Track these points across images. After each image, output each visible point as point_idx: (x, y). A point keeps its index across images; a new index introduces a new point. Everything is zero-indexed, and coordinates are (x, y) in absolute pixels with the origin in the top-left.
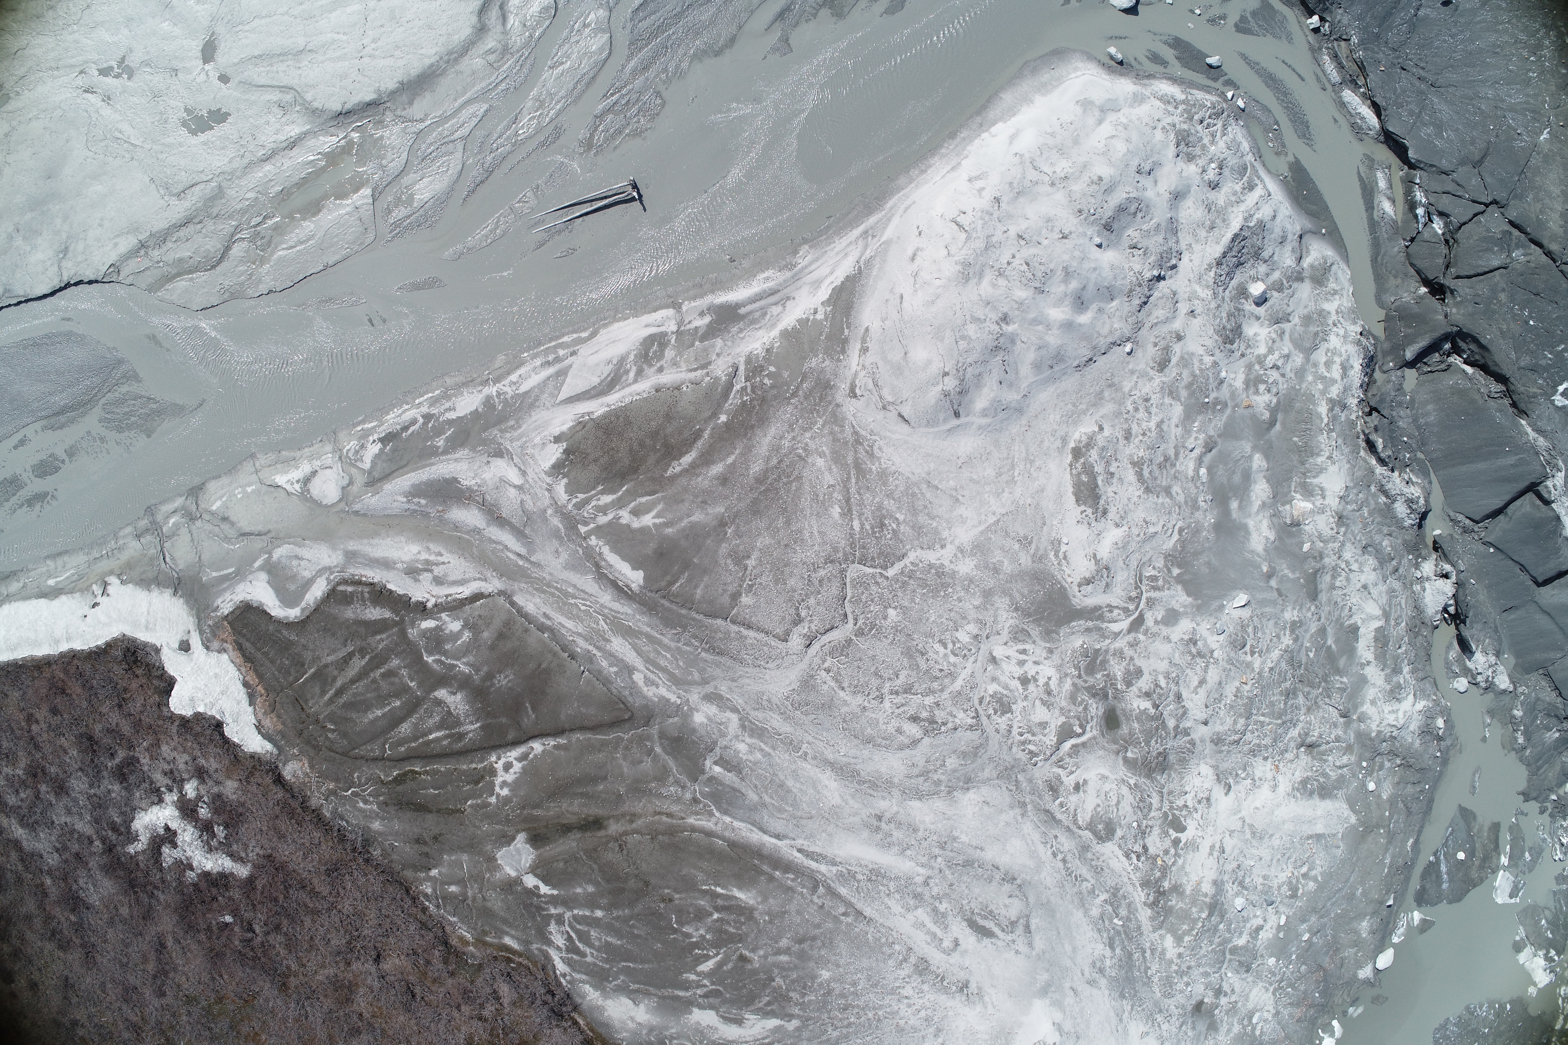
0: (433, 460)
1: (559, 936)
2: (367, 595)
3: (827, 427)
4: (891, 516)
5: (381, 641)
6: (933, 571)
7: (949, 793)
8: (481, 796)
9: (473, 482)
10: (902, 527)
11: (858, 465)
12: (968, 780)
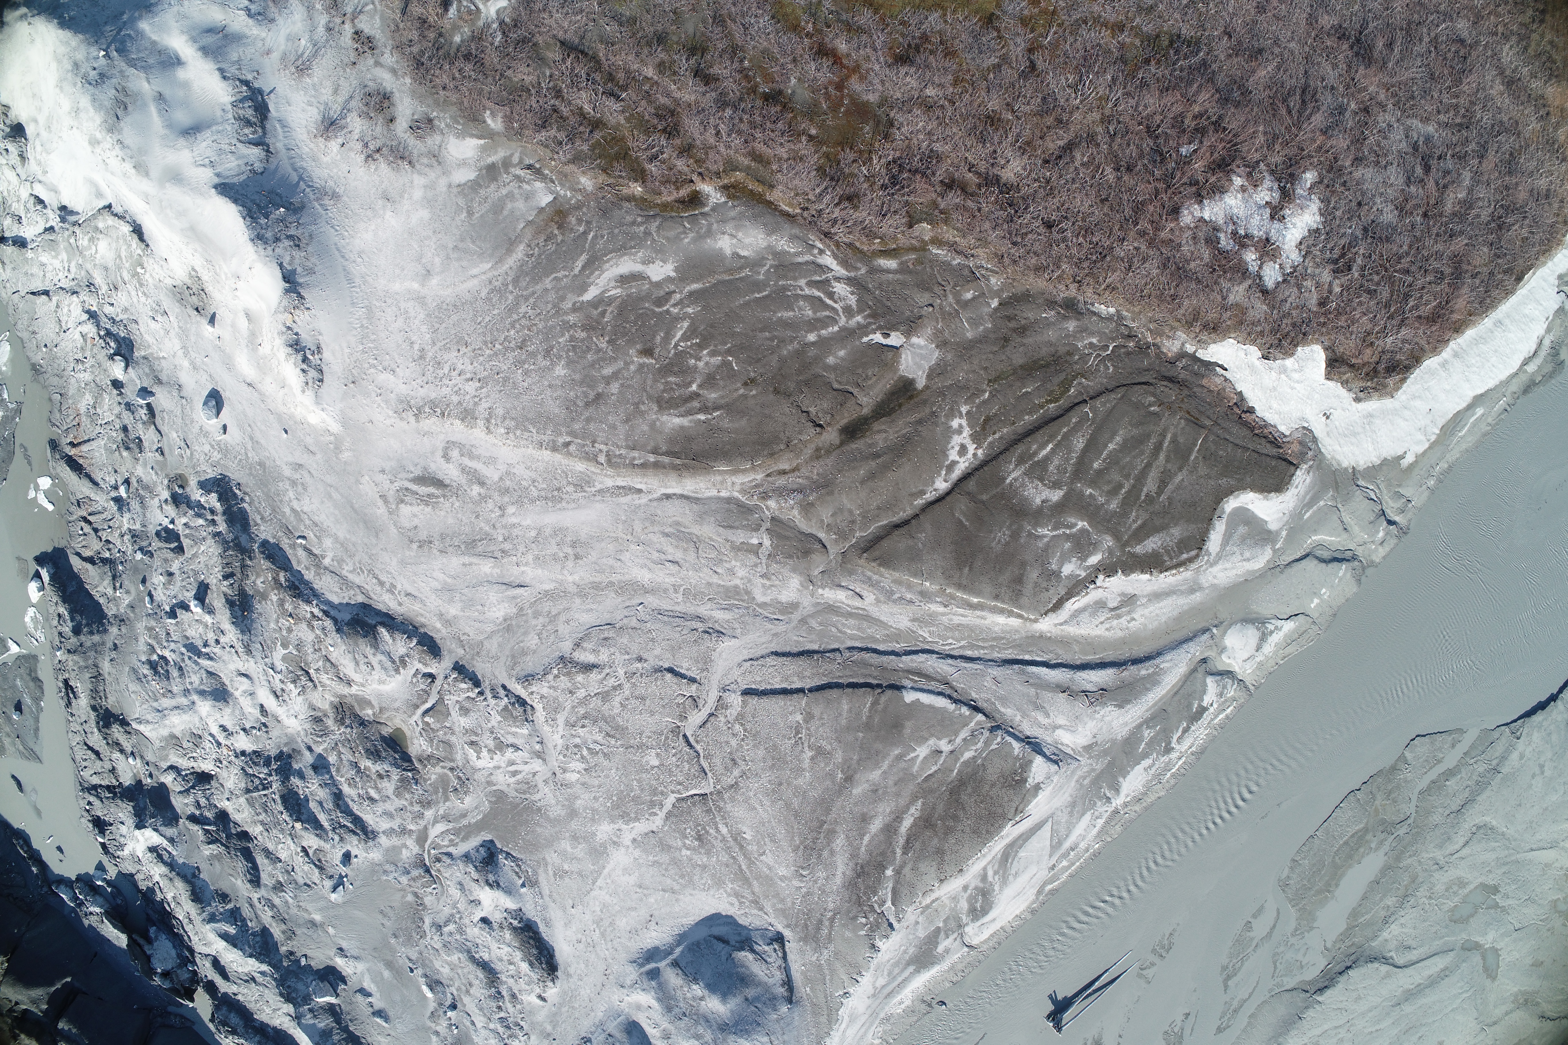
0: (1148, 714)
1: (843, 293)
2: (1166, 558)
3: (789, 904)
4: (694, 849)
5: (1135, 519)
6: (633, 815)
7: (521, 609)
8: (978, 407)
9: (1102, 713)
10: (680, 843)
11: (746, 881)
12: (509, 629)
